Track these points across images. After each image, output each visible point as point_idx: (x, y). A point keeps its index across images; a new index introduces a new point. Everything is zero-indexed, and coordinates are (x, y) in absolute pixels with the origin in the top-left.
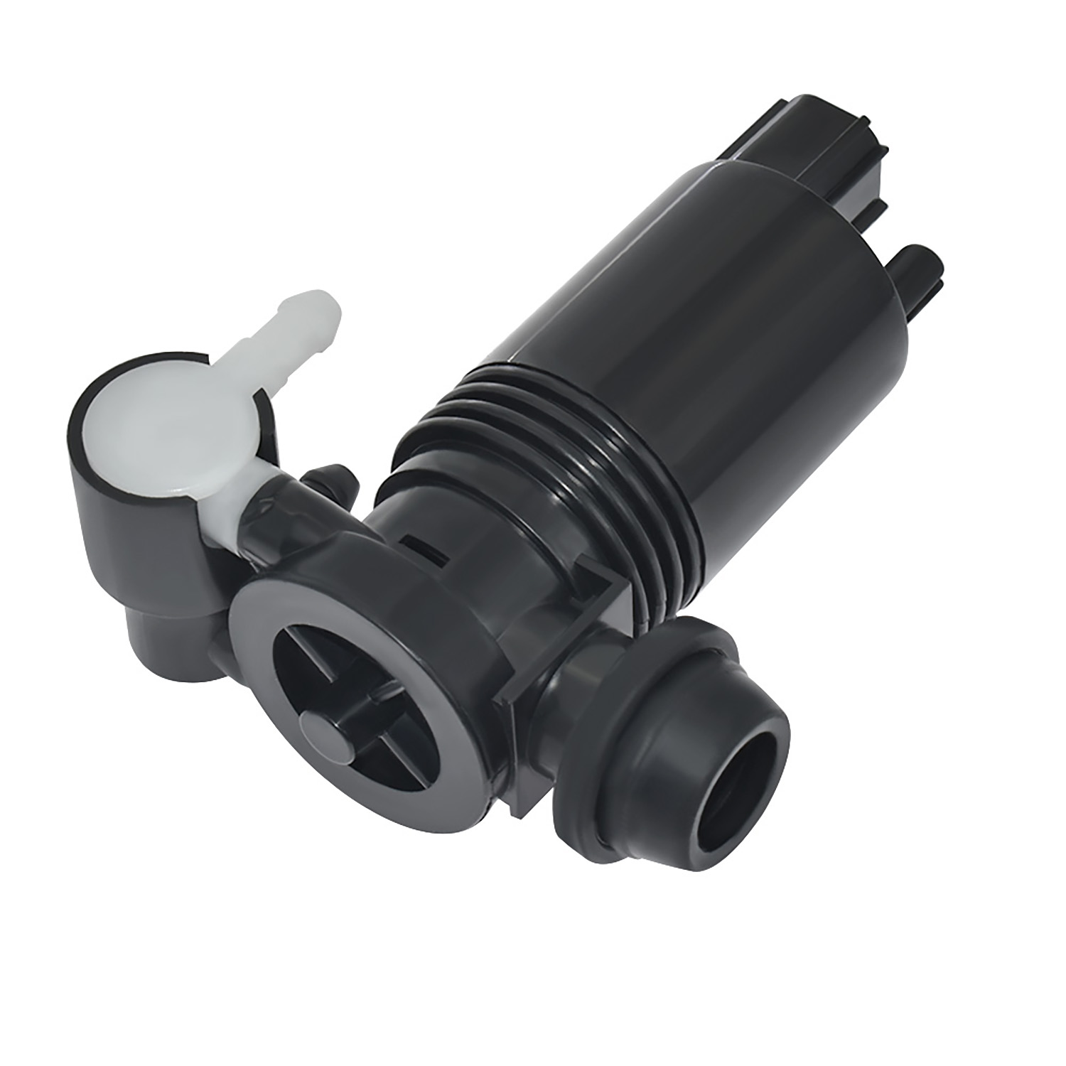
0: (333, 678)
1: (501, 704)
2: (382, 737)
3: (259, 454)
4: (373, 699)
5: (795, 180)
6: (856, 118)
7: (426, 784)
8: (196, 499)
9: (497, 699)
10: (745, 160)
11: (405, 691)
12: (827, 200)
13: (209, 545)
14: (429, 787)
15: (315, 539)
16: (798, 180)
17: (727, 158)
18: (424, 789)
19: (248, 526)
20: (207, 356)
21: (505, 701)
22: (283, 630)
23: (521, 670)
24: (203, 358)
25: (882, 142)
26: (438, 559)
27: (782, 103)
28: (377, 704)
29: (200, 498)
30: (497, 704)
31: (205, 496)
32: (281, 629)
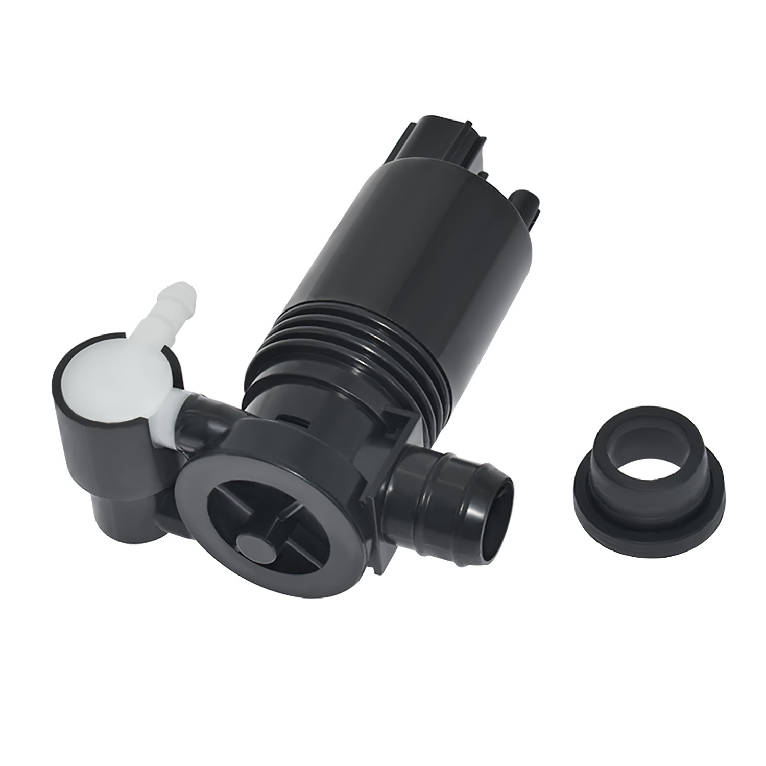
0: (251, 511)
1: (365, 502)
2: (287, 542)
3: (175, 385)
4: (281, 518)
5: (442, 160)
6: (462, 123)
7: (320, 566)
8: (147, 418)
9: (362, 499)
10: (403, 157)
11: (303, 507)
12: (465, 167)
13: (156, 447)
14: (322, 567)
15: (222, 429)
16: (444, 160)
17: (393, 160)
18: (318, 569)
19: (179, 430)
20: (124, 334)
21: (367, 499)
22: (215, 488)
23: (370, 479)
24: (122, 335)
25: (481, 135)
26: (304, 424)
27: (412, 125)
28: (282, 521)
29: (149, 416)
30: (362, 503)
31: (151, 415)
32: (212, 488)
